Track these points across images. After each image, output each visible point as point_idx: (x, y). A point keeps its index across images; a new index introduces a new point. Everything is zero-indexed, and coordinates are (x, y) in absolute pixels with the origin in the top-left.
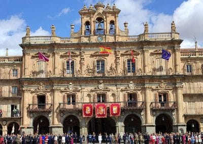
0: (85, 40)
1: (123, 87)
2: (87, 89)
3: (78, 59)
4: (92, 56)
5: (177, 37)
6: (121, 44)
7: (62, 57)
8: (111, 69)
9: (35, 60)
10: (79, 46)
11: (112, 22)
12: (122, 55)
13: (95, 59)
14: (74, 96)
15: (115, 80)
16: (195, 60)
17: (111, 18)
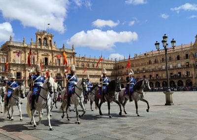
0: (39, 47)
1: (55, 70)
3: (36, 56)
4: (42, 55)
5: (74, 51)
6: (55, 51)
8: (51, 62)
9: (15, 54)
10: (37, 50)
11: (50, 41)
12: (55, 56)
13: (44, 57)
15: (52, 67)
16: (80, 61)
17: (50, 39)
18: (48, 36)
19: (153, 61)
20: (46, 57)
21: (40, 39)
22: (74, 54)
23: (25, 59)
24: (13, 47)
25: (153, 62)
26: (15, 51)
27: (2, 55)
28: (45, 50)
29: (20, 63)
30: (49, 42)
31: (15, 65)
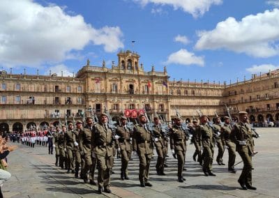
0: (122, 72)
1: (143, 101)
2: (125, 101)
3: (119, 83)
4: (127, 82)
5: (166, 74)
6: (142, 76)
7: (110, 81)
8: (137, 90)
9: (94, 82)
10: (120, 75)
11: (136, 63)
12: (142, 82)
13: (129, 84)
14: (117, 105)
15: (139, 96)
16: (174, 87)
17: (135, 60)
18: (133, 57)
20: (132, 84)
21: (123, 62)
22: (166, 78)
23: (106, 88)
24: (92, 73)
26: (93, 78)
27: (78, 84)
28: (130, 75)
29: (99, 92)
30: (134, 65)
31: (93, 95)
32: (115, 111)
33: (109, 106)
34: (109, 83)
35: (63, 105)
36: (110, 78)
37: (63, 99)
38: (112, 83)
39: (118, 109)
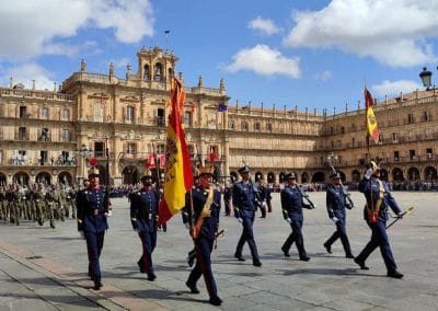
0: (144, 85)
2: (148, 138)
3: (139, 105)
5: (224, 93)
7: (122, 100)
9: (92, 101)
10: (140, 91)
11: (170, 70)
13: (156, 107)
14: (134, 145)
16: (237, 117)
17: (169, 65)
18: (164, 59)
19: (417, 115)
20: (162, 107)
21: (147, 67)
22: (225, 99)
23: (115, 113)
24: (89, 85)
25: (418, 120)
26: (91, 94)
27: (63, 104)
28: (158, 92)
29: (101, 120)
30: (166, 74)
31: (91, 125)
32: (130, 156)
33: (120, 147)
34: (119, 105)
35: (34, 143)
36: (123, 97)
37: (34, 132)
38: (125, 105)
39: (134, 152)
